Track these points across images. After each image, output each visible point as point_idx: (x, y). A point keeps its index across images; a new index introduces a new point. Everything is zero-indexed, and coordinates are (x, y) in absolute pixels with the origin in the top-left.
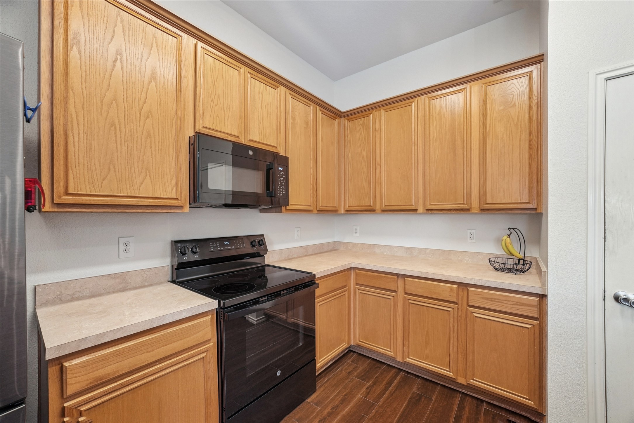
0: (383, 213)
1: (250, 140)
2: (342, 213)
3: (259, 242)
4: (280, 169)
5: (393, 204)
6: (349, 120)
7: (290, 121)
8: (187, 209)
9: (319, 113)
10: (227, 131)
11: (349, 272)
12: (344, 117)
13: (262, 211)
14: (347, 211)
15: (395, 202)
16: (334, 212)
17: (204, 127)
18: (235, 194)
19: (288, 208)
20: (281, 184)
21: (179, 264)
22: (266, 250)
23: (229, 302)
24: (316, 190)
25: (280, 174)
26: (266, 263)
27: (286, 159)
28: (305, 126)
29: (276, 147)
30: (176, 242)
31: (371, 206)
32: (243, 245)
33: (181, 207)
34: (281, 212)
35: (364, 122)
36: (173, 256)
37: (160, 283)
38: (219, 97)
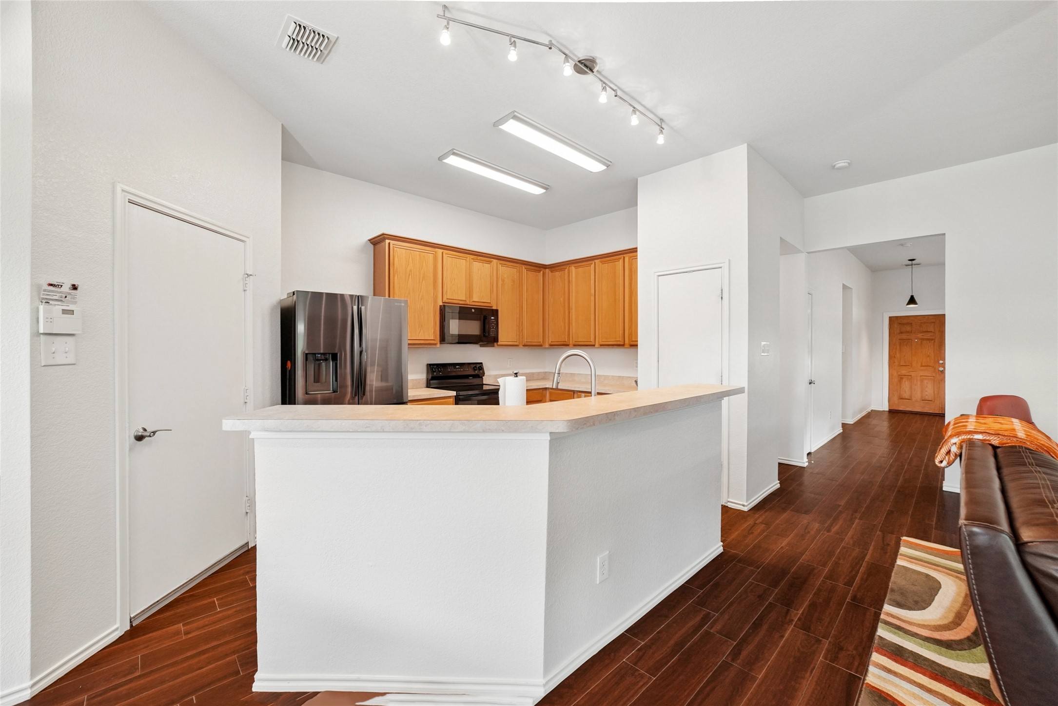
0: (575, 347)
1: (473, 302)
2: (547, 347)
3: (479, 367)
4: (492, 318)
5: (579, 340)
6: (552, 272)
7: (500, 283)
8: (438, 345)
9: (524, 271)
10: (459, 299)
11: (545, 391)
12: (548, 268)
13: (481, 346)
14: (551, 345)
15: (581, 339)
16: (540, 346)
17: (447, 299)
18: (460, 336)
19: (499, 344)
20: (493, 328)
21: (432, 377)
22: (484, 374)
23: (462, 393)
24: (522, 330)
25: (492, 322)
26: (484, 383)
27: (497, 311)
28: (512, 284)
29: (490, 303)
30: (430, 365)
31: (591, 342)
32: (468, 368)
33: (436, 344)
34: (494, 346)
35: (561, 275)
36: (428, 373)
37: (422, 388)
38: (455, 279)
